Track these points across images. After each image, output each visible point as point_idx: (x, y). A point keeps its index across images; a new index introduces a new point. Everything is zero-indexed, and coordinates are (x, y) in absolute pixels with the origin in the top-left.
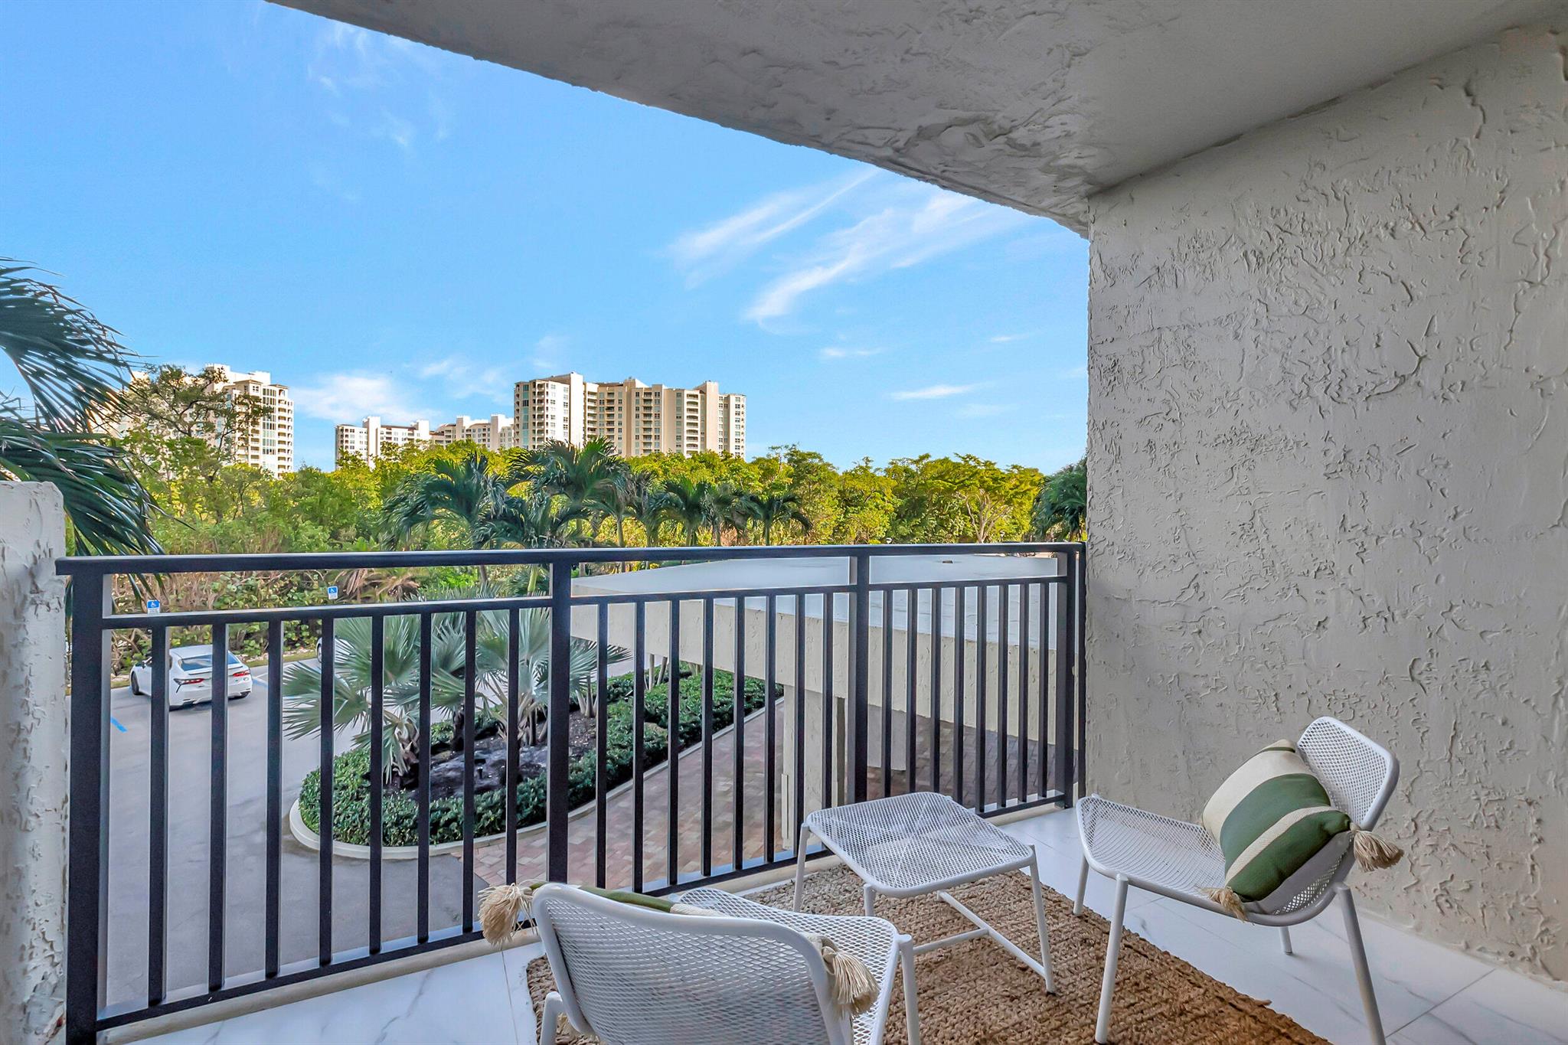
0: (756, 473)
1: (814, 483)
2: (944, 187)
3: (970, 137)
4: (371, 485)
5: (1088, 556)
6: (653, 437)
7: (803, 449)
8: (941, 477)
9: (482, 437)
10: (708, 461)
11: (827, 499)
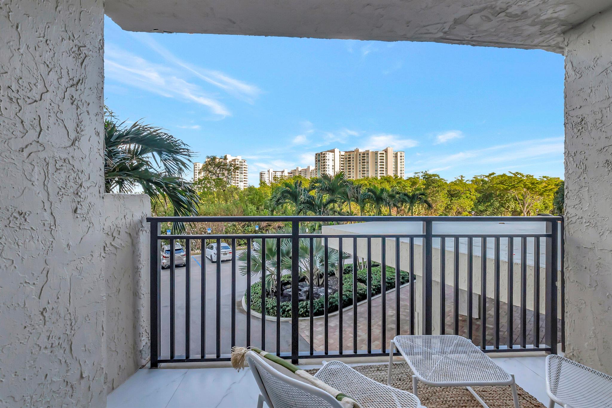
0: (408, 184)
1: (436, 187)
2: (474, 45)
3: (484, 18)
4: (269, 192)
5: (566, 224)
6: (366, 171)
7: (430, 172)
8: (502, 183)
9: (305, 174)
10: (387, 180)
11: (441, 194)
